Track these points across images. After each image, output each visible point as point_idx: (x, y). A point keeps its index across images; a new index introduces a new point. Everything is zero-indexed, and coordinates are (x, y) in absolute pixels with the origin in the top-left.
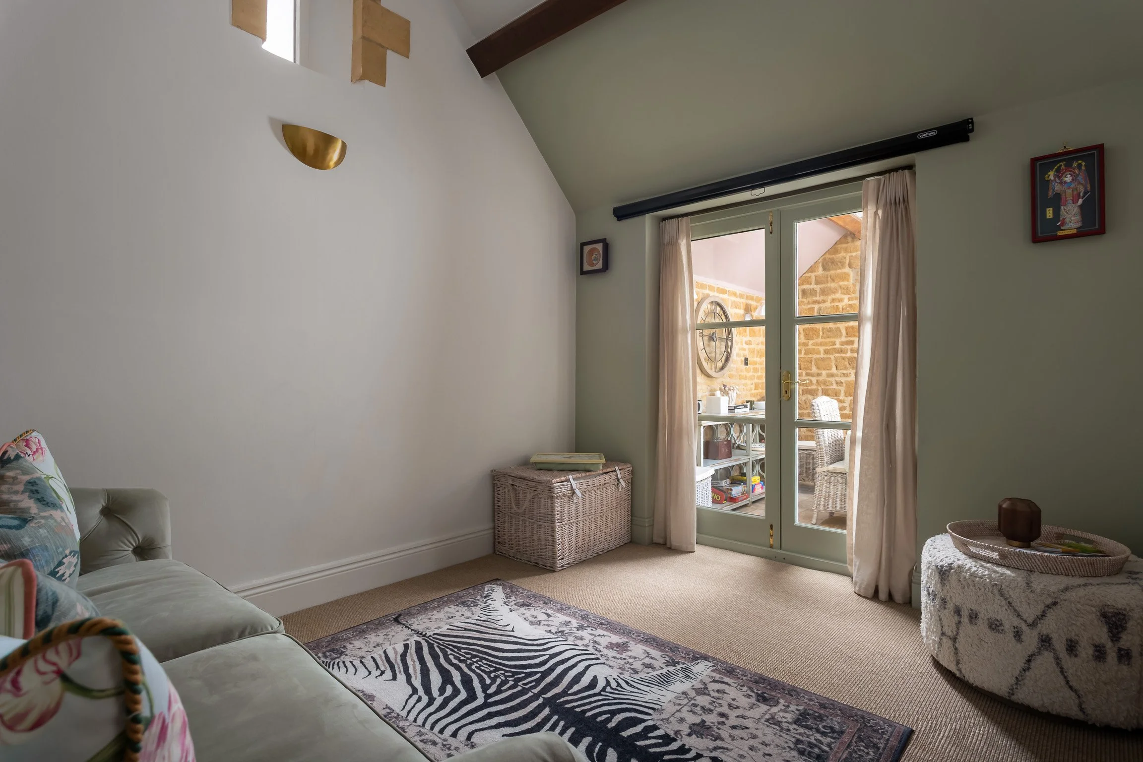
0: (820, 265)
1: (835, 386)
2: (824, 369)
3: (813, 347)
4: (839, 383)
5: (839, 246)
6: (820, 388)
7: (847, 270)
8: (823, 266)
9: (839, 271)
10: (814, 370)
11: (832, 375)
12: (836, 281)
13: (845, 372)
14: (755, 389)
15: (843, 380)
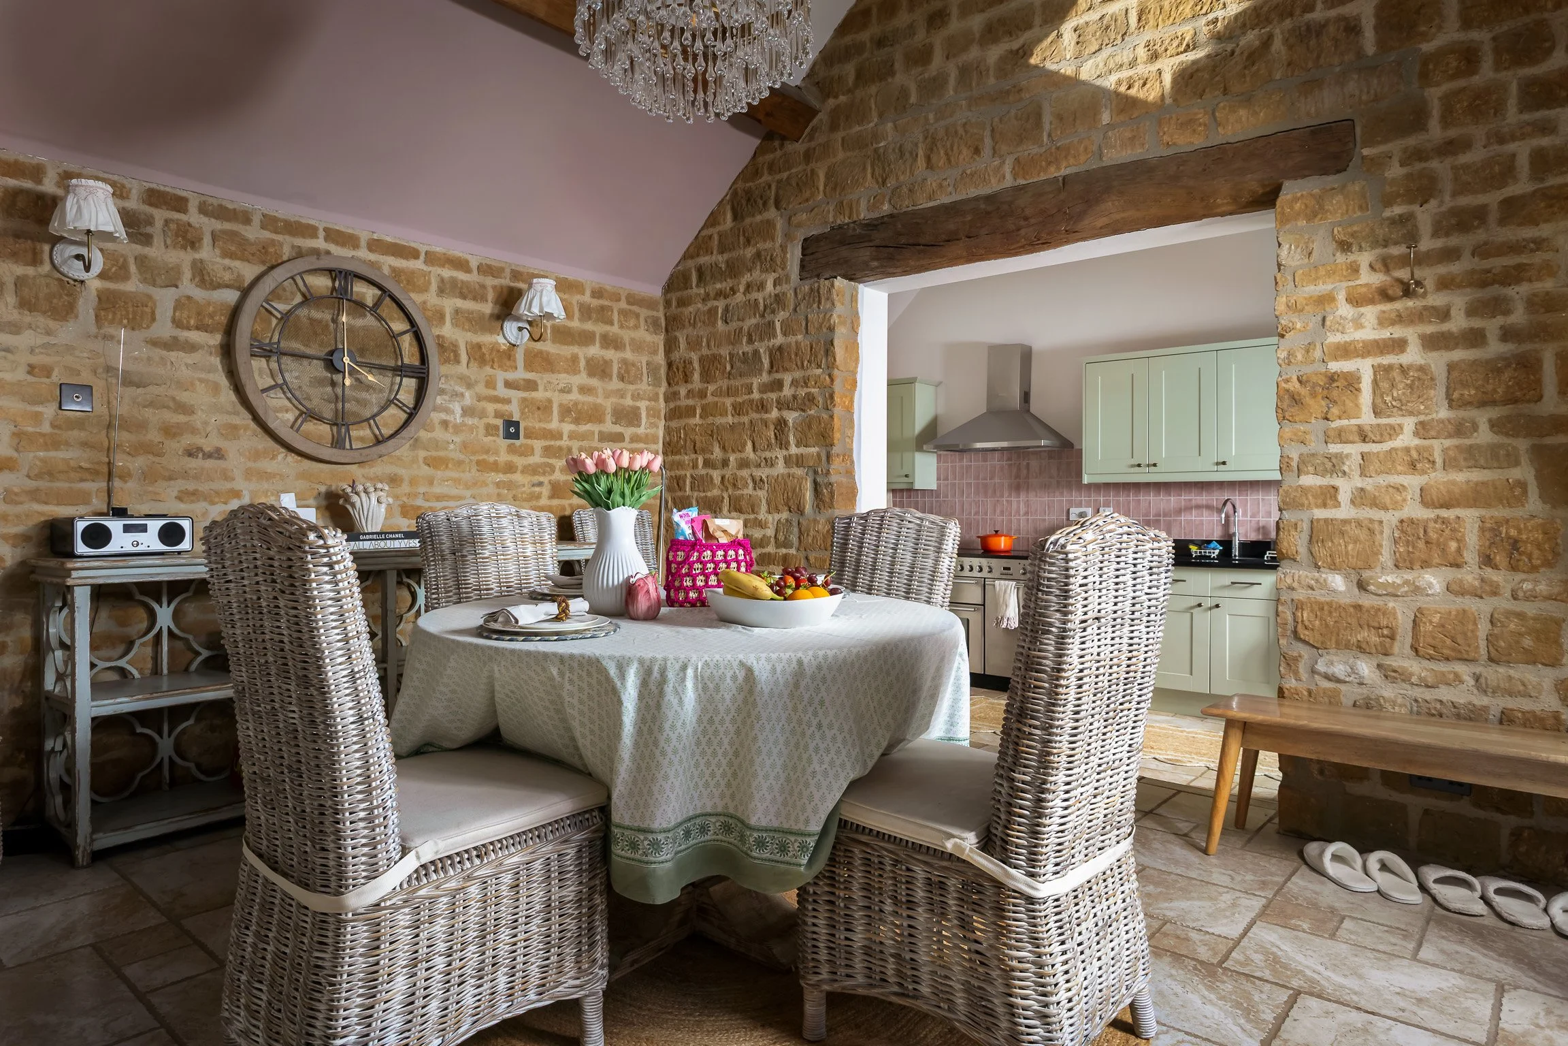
0: (728, 208)
1: (749, 490)
2: (733, 451)
3: (716, 399)
4: (758, 483)
5: (760, 159)
6: (726, 496)
7: (772, 213)
8: (734, 210)
9: (758, 218)
10: (717, 453)
11: (744, 464)
12: (752, 242)
13: (768, 454)
14: (552, 497)
15: (763, 473)
